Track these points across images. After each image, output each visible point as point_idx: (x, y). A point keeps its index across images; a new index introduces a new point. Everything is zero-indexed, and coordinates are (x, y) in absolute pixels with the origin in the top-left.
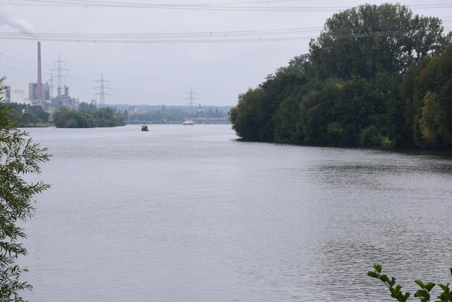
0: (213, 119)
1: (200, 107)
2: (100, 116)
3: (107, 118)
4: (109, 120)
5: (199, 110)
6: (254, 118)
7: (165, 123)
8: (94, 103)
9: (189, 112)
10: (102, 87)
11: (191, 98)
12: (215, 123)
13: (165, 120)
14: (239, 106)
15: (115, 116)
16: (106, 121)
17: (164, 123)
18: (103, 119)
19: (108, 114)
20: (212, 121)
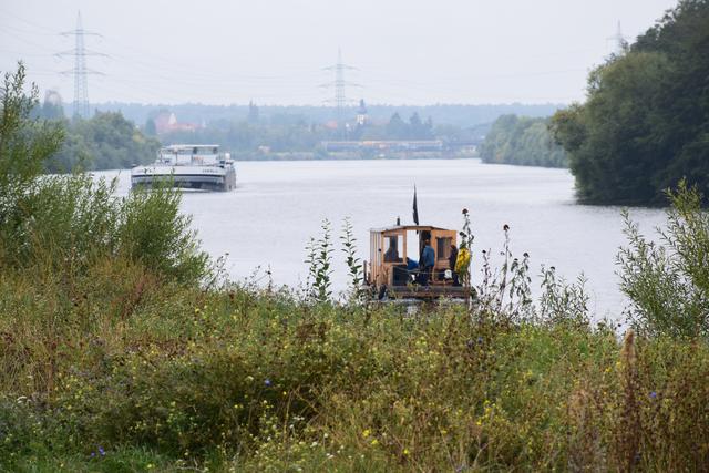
0: (405, 144)
1: (363, 109)
2: (99, 138)
3: (117, 143)
4: (122, 150)
5: (361, 119)
6: (639, 140)
7: (266, 159)
8: (53, 99)
9: (331, 124)
10: (80, 53)
11: (340, 84)
12: (410, 154)
13: (266, 149)
14: (592, 105)
15: (137, 138)
16: (114, 152)
17: (261, 157)
18: (106, 146)
19: (117, 133)
20: (402, 149)
